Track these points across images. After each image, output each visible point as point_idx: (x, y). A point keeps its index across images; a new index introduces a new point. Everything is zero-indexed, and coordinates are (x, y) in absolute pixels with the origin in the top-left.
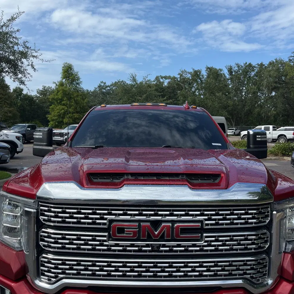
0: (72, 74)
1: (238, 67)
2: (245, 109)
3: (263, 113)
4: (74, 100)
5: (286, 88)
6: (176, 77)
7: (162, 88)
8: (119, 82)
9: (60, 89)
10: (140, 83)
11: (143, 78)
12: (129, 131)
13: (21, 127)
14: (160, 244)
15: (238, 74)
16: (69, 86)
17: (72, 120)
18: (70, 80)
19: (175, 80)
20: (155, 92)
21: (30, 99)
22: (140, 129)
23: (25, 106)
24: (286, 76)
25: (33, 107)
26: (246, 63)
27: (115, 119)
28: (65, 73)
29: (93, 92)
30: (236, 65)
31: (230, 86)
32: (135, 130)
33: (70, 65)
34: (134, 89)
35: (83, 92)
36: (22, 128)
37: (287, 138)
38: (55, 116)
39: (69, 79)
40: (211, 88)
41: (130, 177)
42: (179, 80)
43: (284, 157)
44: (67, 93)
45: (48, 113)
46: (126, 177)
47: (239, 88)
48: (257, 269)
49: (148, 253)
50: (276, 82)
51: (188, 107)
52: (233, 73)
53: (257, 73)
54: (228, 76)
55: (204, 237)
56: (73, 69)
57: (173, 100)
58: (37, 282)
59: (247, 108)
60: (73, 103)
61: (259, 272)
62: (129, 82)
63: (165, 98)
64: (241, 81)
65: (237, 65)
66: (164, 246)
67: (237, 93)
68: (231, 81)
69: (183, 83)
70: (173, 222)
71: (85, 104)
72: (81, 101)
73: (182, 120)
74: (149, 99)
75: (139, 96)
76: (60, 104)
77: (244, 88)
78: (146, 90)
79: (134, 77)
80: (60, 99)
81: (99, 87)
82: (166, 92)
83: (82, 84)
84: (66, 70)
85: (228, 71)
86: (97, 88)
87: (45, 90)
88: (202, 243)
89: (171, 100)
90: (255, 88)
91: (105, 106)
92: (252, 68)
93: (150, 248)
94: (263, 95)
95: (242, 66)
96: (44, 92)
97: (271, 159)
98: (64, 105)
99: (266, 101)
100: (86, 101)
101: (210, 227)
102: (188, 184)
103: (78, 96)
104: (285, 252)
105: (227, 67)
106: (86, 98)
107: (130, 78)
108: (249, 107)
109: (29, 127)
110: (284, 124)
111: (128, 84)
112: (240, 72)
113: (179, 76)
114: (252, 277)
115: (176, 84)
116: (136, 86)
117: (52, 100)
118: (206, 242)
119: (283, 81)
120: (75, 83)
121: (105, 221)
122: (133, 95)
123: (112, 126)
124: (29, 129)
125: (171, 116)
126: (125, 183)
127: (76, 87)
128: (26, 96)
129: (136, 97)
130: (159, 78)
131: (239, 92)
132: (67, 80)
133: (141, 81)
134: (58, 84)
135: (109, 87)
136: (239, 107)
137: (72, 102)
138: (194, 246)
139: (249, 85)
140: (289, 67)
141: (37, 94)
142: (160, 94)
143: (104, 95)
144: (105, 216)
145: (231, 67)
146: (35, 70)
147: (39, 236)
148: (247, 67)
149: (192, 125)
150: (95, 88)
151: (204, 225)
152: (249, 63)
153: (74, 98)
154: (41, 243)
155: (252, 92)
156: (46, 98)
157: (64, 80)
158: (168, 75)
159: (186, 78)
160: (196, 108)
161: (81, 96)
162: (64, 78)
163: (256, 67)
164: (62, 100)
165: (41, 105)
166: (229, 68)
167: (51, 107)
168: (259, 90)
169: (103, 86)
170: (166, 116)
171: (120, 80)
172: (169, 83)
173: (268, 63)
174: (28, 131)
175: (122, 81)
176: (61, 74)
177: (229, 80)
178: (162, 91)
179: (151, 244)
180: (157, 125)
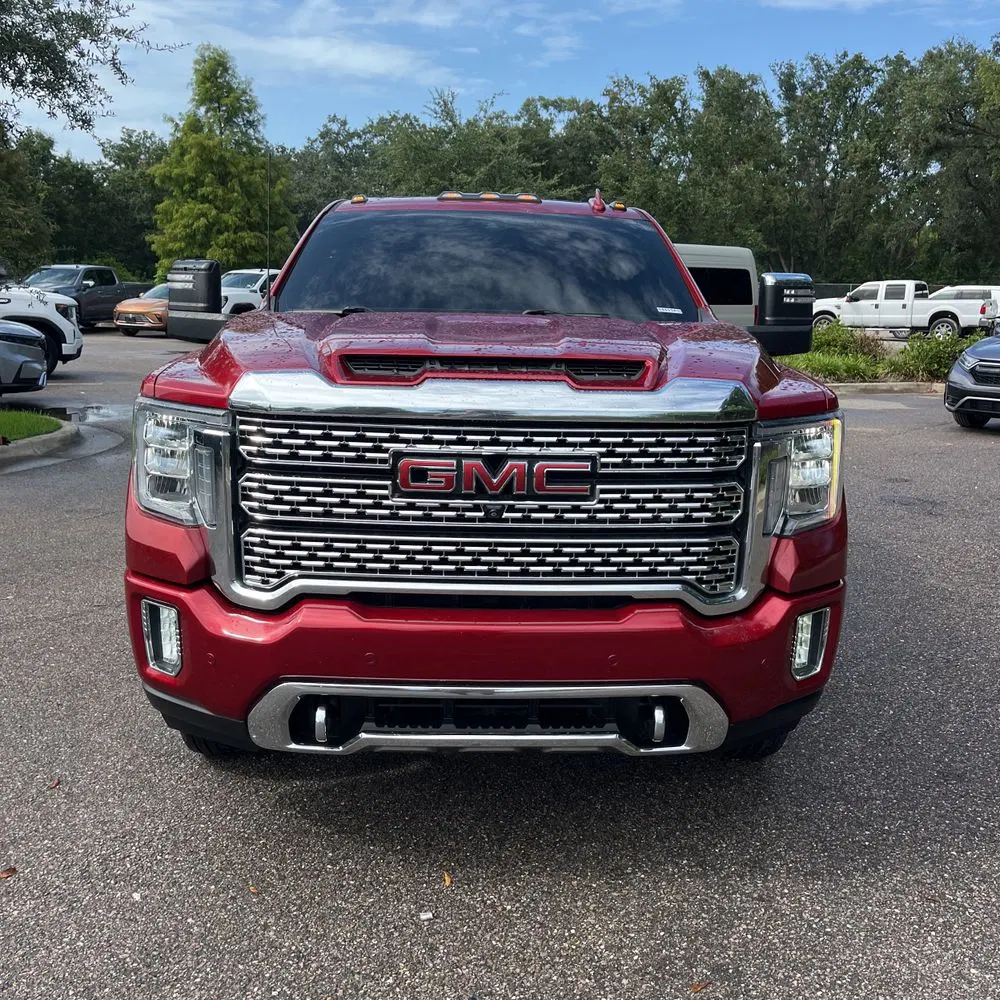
0: (231, 90)
1: (817, 68)
2: (829, 224)
3: (890, 236)
4: (241, 182)
5: (975, 147)
6: (596, 103)
7: (545, 145)
8: (394, 118)
9: (191, 141)
10: (469, 124)
11: (477, 105)
12: (430, 282)
13: (60, 275)
14: (503, 505)
15: (815, 95)
16: (221, 133)
17: (236, 254)
18: (224, 108)
19: (593, 115)
20: (518, 158)
21: (81, 176)
22: (467, 276)
23: (65, 202)
24: (977, 104)
25: (92, 204)
26: (845, 55)
27: (388, 243)
28: (203, 83)
29: (301, 157)
30: (809, 61)
31: (785, 141)
32: (452, 278)
33: (220, 56)
34: (447, 146)
35: (269, 153)
36: (63, 279)
37: (962, 324)
38: (175, 239)
39: (219, 107)
40: (712, 146)
41: (438, 366)
42: (605, 114)
43: (935, 384)
44: (215, 158)
45: (152, 227)
46: (428, 366)
47: (816, 148)
48: (712, 563)
49: (477, 525)
50: (941, 128)
51: (600, 207)
52: (799, 93)
53: (880, 90)
54: (778, 104)
55: (597, 492)
56: (234, 71)
57: (583, 186)
58: (237, 588)
59: (836, 221)
60: (236, 194)
61: (715, 571)
62: (430, 121)
63: (554, 180)
64: (822, 121)
65: (812, 59)
66: (511, 509)
67: (807, 165)
68: (788, 122)
69: (619, 125)
70: (532, 458)
71: (277, 199)
72: (263, 187)
73: (597, 247)
74: (499, 181)
75: (464, 172)
76: (193, 195)
77: (833, 147)
78: (488, 149)
79: (445, 104)
80: (191, 179)
81: (323, 136)
82: (560, 159)
83: (264, 125)
84: (208, 74)
85: (782, 83)
86: (316, 140)
87: (130, 143)
88: (593, 504)
89: (575, 188)
90: (872, 146)
91: (364, 202)
92: (865, 72)
93: (482, 514)
94: (897, 174)
95: (829, 66)
96: (128, 153)
97: (890, 391)
98: (204, 199)
99: (907, 193)
100: (281, 187)
101: (610, 470)
102: (568, 379)
103: (252, 168)
104: (780, 537)
105: (777, 69)
106: (278, 178)
107: (433, 106)
108: (846, 217)
109: (88, 275)
110: (960, 276)
111: (424, 126)
112: (821, 85)
113: (605, 101)
114: (701, 581)
115: (597, 130)
116: (454, 134)
117: (163, 182)
118: (601, 501)
119: (967, 124)
120: (239, 120)
121: (386, 455)
122: (443, 167)
123: (379, 266)
124: (91, 283)
125: (565, 235)
126: (427, 375)
127: (245, 134)
128: (65, 165)
129: (453, 174)
130: (536, 107)
131: (813, 163)
132: (214, 110)
133: (471, 119)
134: (181, 124)
135: (360, 137)
136: (812, 216)
137: (234, 191)
138: (576, 509)
139: (852, 138)
140: (989, 74)
141: (104, 160)
142: (538, 165)
143: (342, 164)
144: (385, 445)
145: (791, 67)
146: (123, 77)
147: (238, 490)
148: (846, 67)
149: (624, 267)
150: (309, 139)
151: (599, 466)
152: (856, 56)
153: (239, 176)
154: (244, 504)
155: (858, 163)
156: (136, 176)
157: (203, 110)
158: (567, 97)
159: (629, 107)
160: (625, 210)
161: (263, 168)
162: (202, 102)
163: (878, 71)
164: (196, 182)
165: (120, 198)
166: (782, 73)
167: (161, 205)
168: (885, 154)
169: (338, 134)
170: (548, 233)
171: (397, 112)
172: (571, 124)
173: (921, 56)
174: (88, 290)
175: (407, 117)
176: (190, 87)
177: (781, 115)
178: (548, 152)
179: (485, 505)
180: (519, 262)
